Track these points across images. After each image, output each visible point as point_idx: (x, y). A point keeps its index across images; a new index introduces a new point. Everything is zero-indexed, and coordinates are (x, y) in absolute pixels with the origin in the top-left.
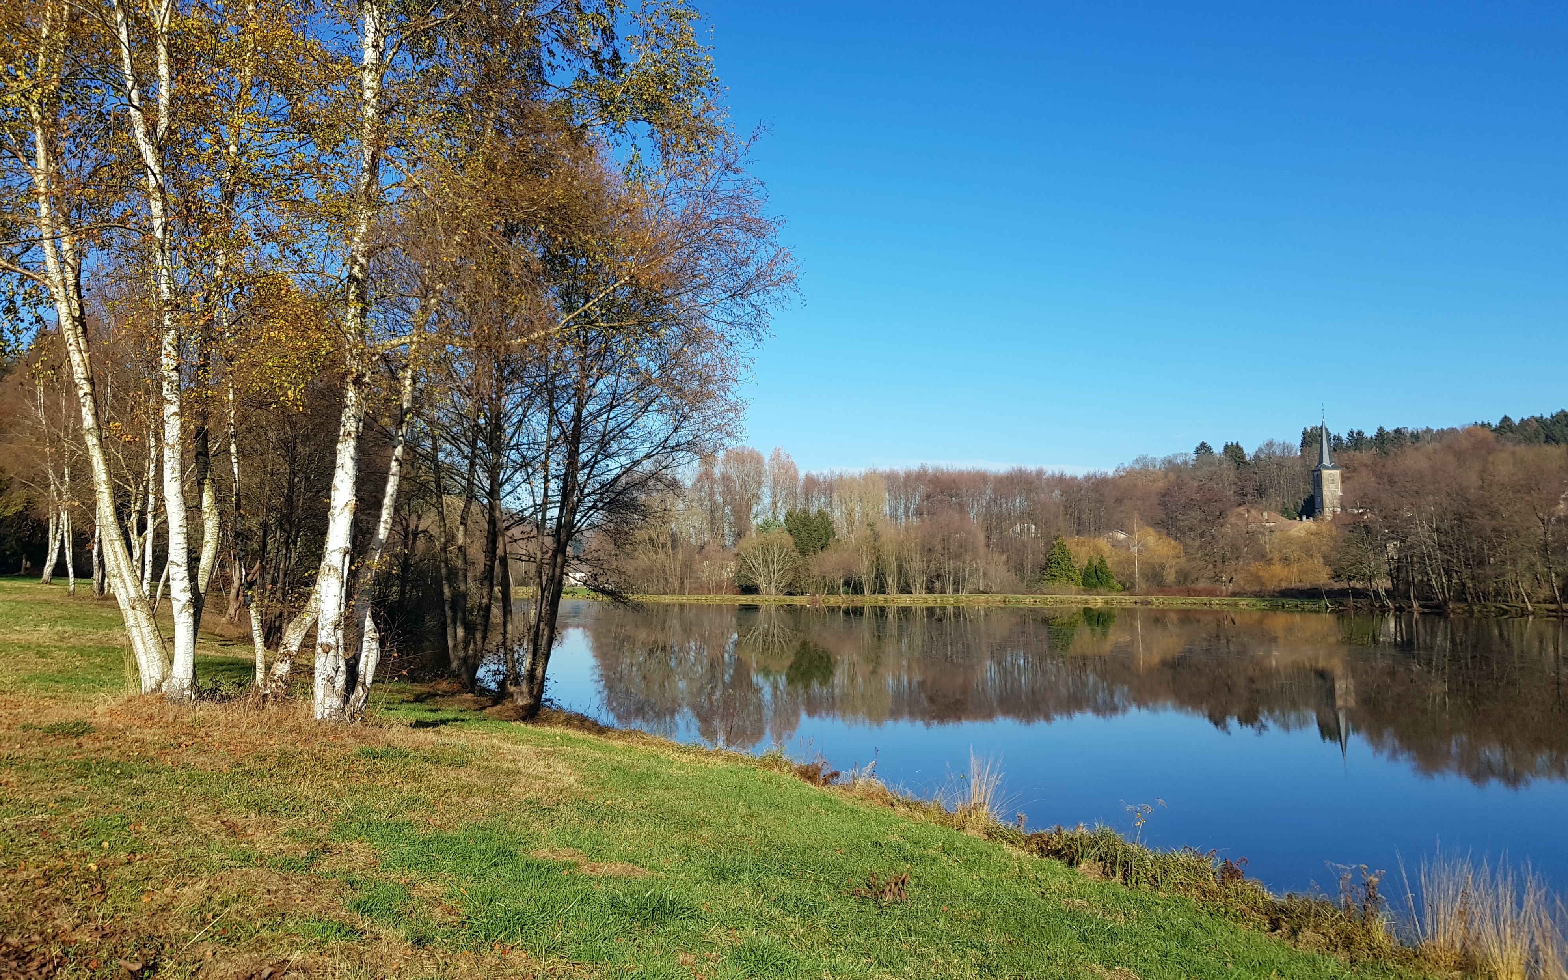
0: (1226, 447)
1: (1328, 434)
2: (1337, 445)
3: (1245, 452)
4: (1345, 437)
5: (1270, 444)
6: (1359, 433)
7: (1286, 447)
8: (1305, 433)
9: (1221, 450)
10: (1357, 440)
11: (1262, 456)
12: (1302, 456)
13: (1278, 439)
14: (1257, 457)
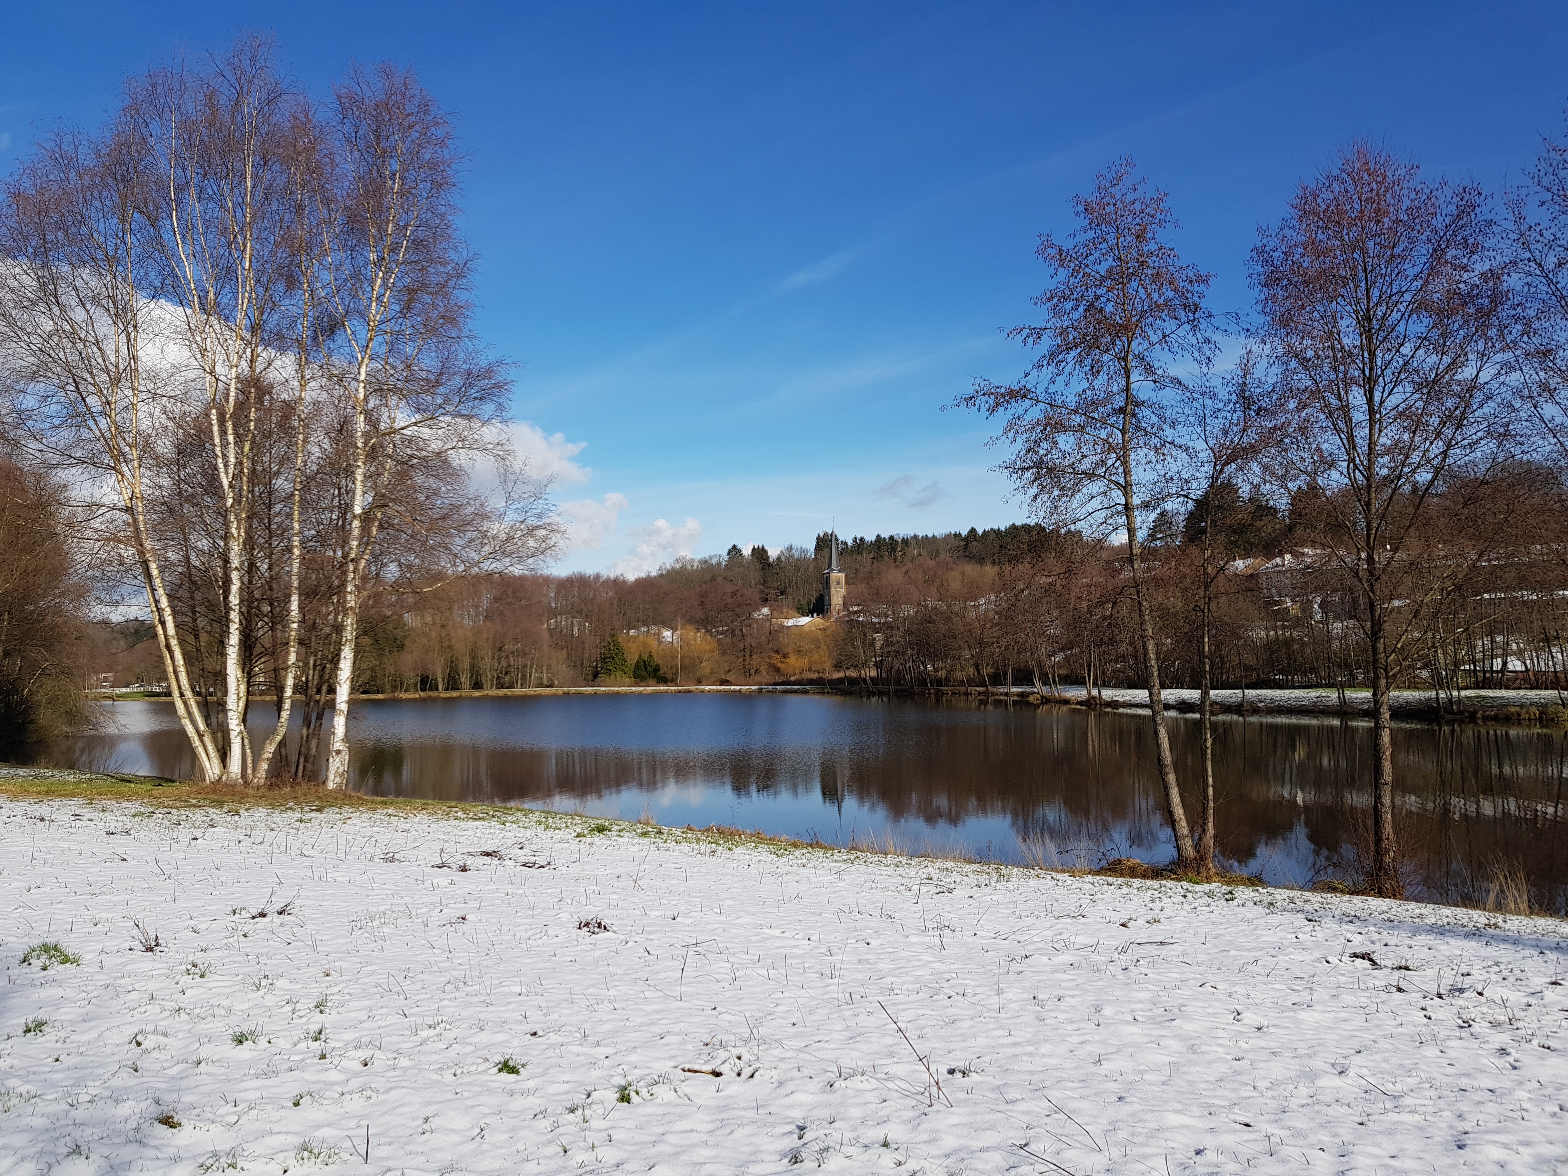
0: (754, 549)
1: (837, 540)
2: (845, 551)
3: (769, 554)
4: (850, 542)
5: (790, 548)
6: (862, 539)
7: (803, 551)
8: (818, 538)
9: (750, 552)
10: (860, 545)
11: (783, 559)
12: (815, 559)
13: (796, 544)
14: (779, 558)
